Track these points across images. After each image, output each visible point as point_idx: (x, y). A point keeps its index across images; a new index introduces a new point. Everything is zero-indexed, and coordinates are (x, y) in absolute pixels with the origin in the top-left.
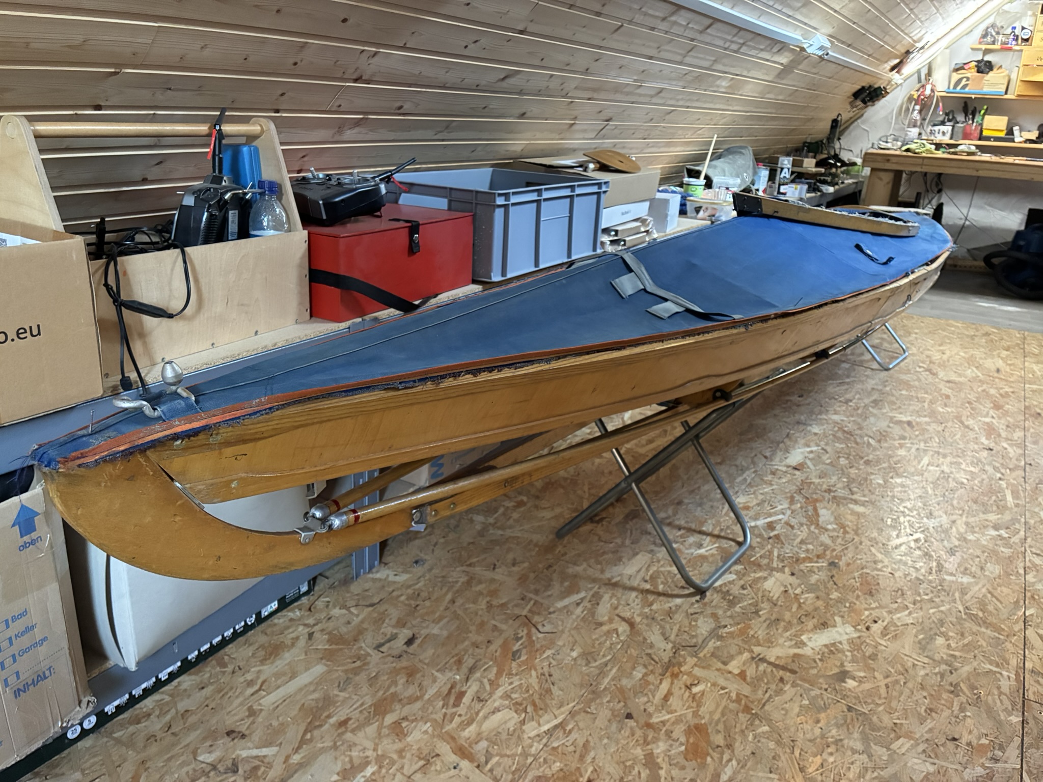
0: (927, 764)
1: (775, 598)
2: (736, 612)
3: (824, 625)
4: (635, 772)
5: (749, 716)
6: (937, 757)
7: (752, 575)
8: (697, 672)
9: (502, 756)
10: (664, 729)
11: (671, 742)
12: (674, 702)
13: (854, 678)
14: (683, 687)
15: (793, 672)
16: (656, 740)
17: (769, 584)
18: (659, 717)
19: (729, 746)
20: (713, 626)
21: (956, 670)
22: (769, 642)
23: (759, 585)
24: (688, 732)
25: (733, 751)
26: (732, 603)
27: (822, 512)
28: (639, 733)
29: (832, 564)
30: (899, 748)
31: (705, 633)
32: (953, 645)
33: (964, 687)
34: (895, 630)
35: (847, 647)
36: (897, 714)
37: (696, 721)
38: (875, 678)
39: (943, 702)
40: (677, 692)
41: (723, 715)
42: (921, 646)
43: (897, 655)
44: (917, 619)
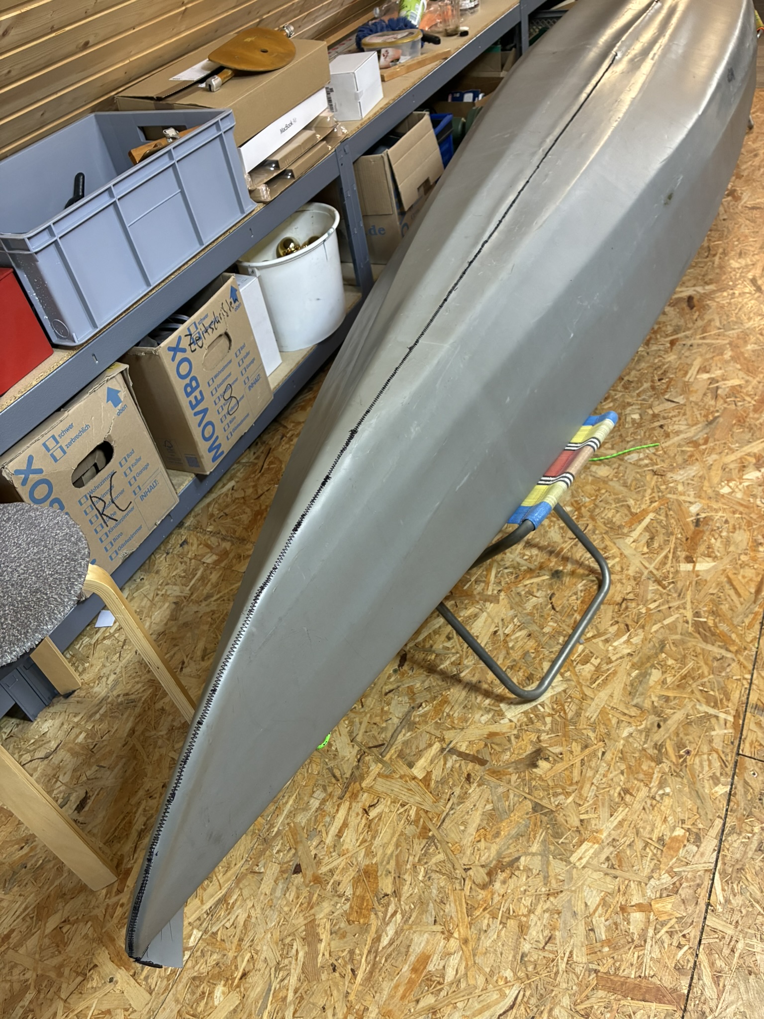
0: (608, 878)
2: (435, 680)
4: (294, 951)
5: (424, 841)
6: (620, 865)
7: (462, 614)
8: (381, 786)
10: (332, 881)
11: (336, 898)
12: (347, 837)
13: (547, 759)
14: (361, 811)
15: (482, 762)
16: (321, 899)
17: (478, 625)
18: (327, 864)
19: (396, 893)
20: (406, 708)
21: (665, 720)
22: (464, 721)
24: (356, 882)
25: (399, 900)
26: (433, 667)
28: (304, 893)
30: (581, 858)
31: (396, 721)
32: (669, 680)
33: (670, 747)
34: (608, 670)
35: (548, 710)
36: (587, 804)
37: (367, 862)
38: (571, 752)
39: (641, 776)
40: (353, 821)
41: (397, 845)
42: (632, 690)
43: (603, 712)
44: (636, 645)
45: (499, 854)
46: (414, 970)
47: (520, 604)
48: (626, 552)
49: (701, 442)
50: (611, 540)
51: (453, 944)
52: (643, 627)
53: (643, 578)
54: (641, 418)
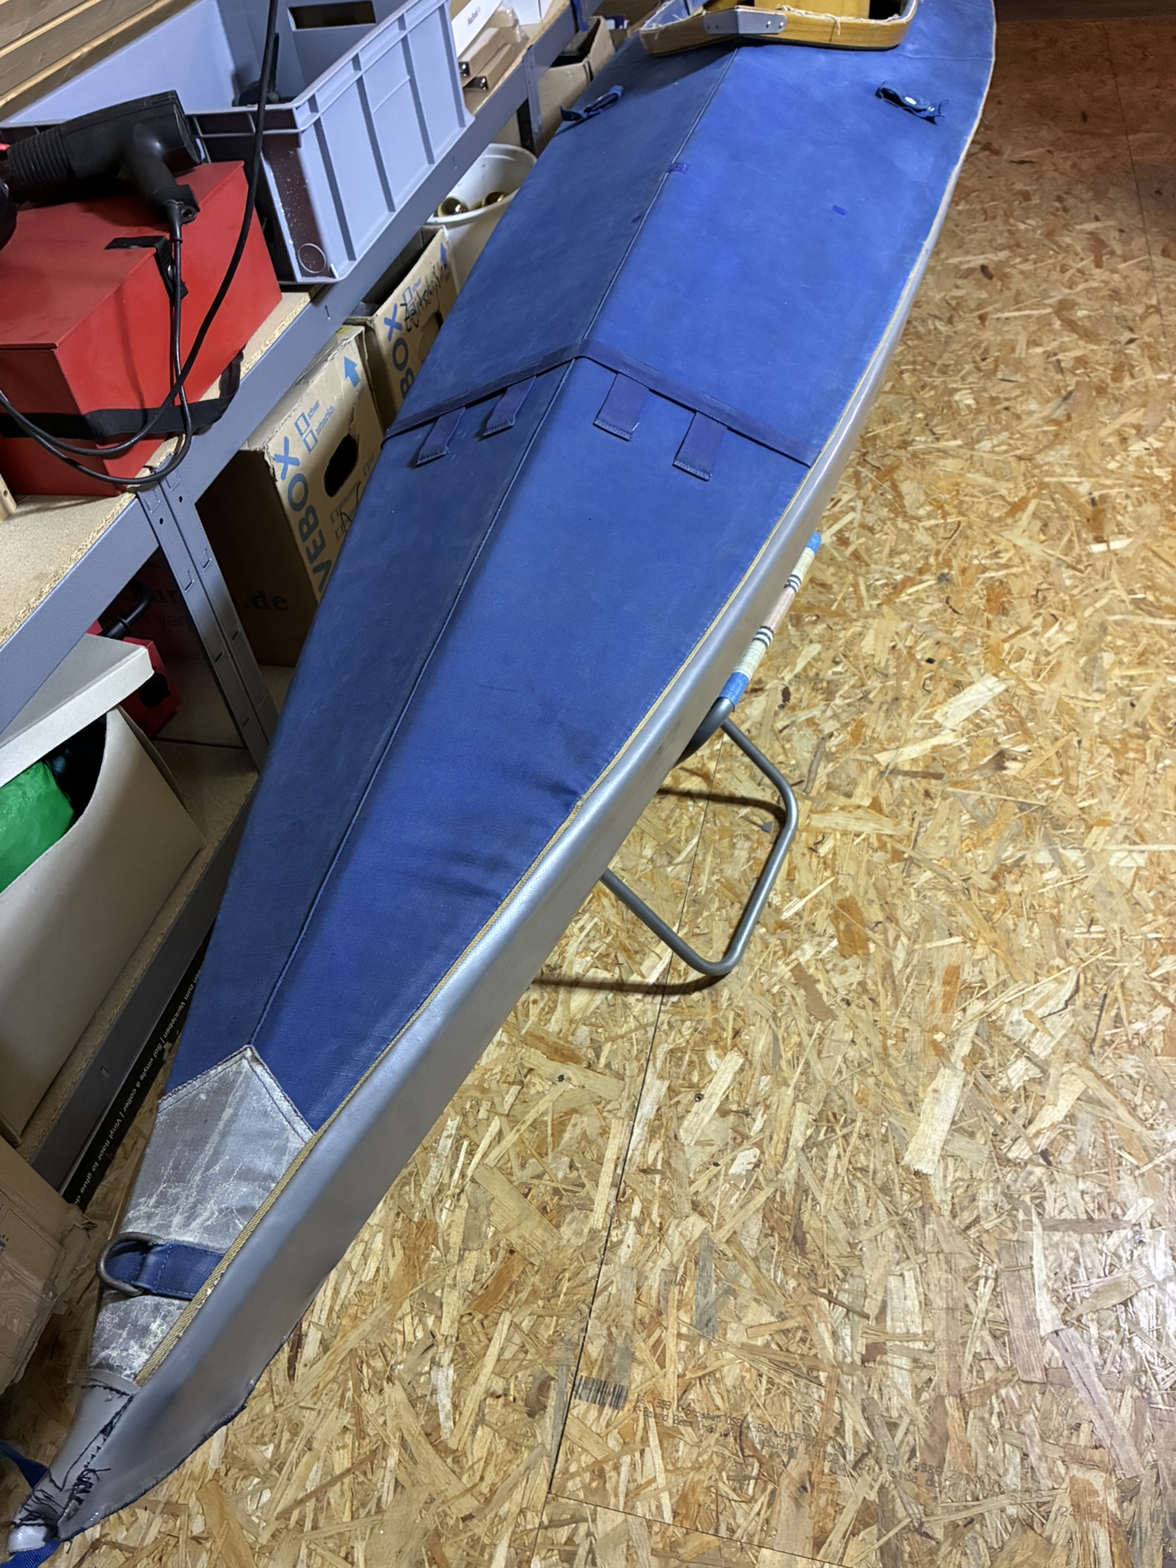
0: (1135, 855)
1: (882, 665)
2: (839, 707)
3: (958, 687)
4: (787, 999)
5: (901, 865)
6: (1143, 840)
7: (841, 635)
8: (818, 821)
9: (613, 1040)
10: (802, 924)
11: (817, 939)
12: (802, 878)
13: (1015, 759)
14: (806, 851)
15: (938, 776)
16: (798, 943)
17: (868, 645)
18: (790, 908)
19: (890, 918)
20: (814, 740)
21: (1138, 698)
22: (896, 740)
23: (856, 648)
24: (835, 918)
25: (897, 924)
26: (829, 694)
27: (906, 487)
28: (774, 941)
29: (942, 578)
30: (1095, 843)
31: (807, 756)
32: (1126, 660)
33: (1152, 721)
34: (1048, 663)
35: (995, 712)
36: (1080, 793)
37: (838, 897)
38: (1041, 748)
39: (1132, 755)
40: (802, 863)
41: (870, 874)
42: (1085, 678)
43: (1060, 702)
44: (1073, 632)
45: (998, 859)
46: (946, 983)
47: (912, 613)
48: (1020, 542)
49: (1063, 418)
50: (997, 533)
51: (981, 950)
52: (1074, 614)
53: (1052, 566)
54: (977, 403)
